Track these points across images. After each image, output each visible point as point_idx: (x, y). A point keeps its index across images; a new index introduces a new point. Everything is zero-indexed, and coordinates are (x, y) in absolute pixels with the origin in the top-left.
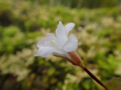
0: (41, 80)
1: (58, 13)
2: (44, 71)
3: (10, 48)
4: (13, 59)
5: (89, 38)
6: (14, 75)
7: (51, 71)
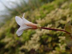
0: (48, 46)
1: (45, 9)
2: (47, 42)
3: (27, 38)
4: (31, 42)
5: (64, 12)
6: (33, 49)
7: (50, 39)
